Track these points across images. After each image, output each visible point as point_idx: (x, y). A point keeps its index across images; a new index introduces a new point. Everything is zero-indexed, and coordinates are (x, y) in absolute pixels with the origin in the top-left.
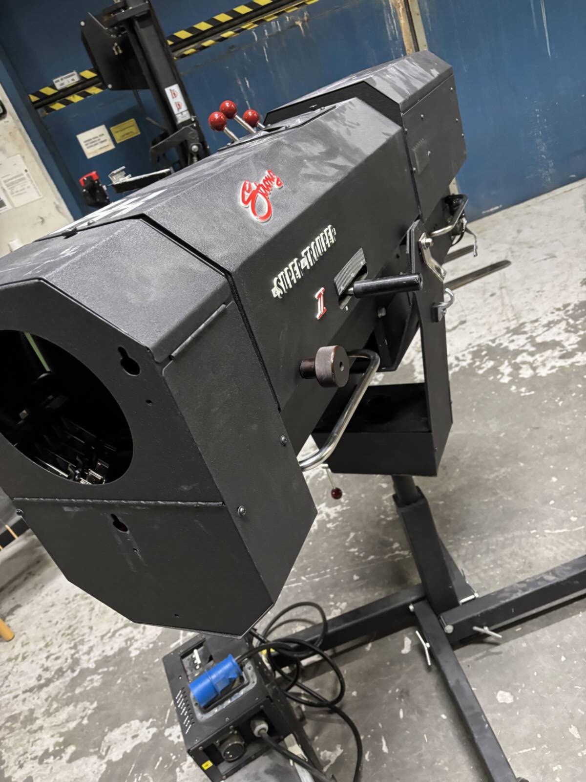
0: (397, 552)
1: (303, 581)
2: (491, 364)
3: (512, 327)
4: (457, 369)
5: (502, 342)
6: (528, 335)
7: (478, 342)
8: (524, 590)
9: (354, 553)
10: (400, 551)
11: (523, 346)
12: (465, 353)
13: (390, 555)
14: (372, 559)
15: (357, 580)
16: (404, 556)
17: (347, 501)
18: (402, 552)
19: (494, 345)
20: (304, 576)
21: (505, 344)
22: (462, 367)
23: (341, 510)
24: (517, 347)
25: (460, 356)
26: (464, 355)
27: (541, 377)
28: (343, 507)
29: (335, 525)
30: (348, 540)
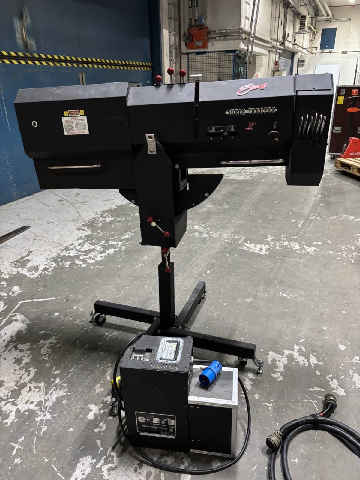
0: (111, 335)
1: (73, 371)
2: (69, 263)
3: (63, 249)
4: (52, 268)
5: (63, 254)
6: (75, 250)
7: (50, 257)
8: (190, 305)
9: (88, 347)
10: (111, 334)
11: (78, 253)
12: (49, 262)
13: (108, 338)
14: (101, 344)
15: (104, 354)
16: (116, 335)
17: (56, 333)
18: (113, 334)
19: (61, 256)
20: (71, 369)
21: (67, 255)
22: (53, 267)
23: (57, 337)
24: (75, 255)
25: (46, 263)
26: (48, 263)
27: (99, 261)
28: (56, 336)
29: (61, 344)
30: (78, 345)
